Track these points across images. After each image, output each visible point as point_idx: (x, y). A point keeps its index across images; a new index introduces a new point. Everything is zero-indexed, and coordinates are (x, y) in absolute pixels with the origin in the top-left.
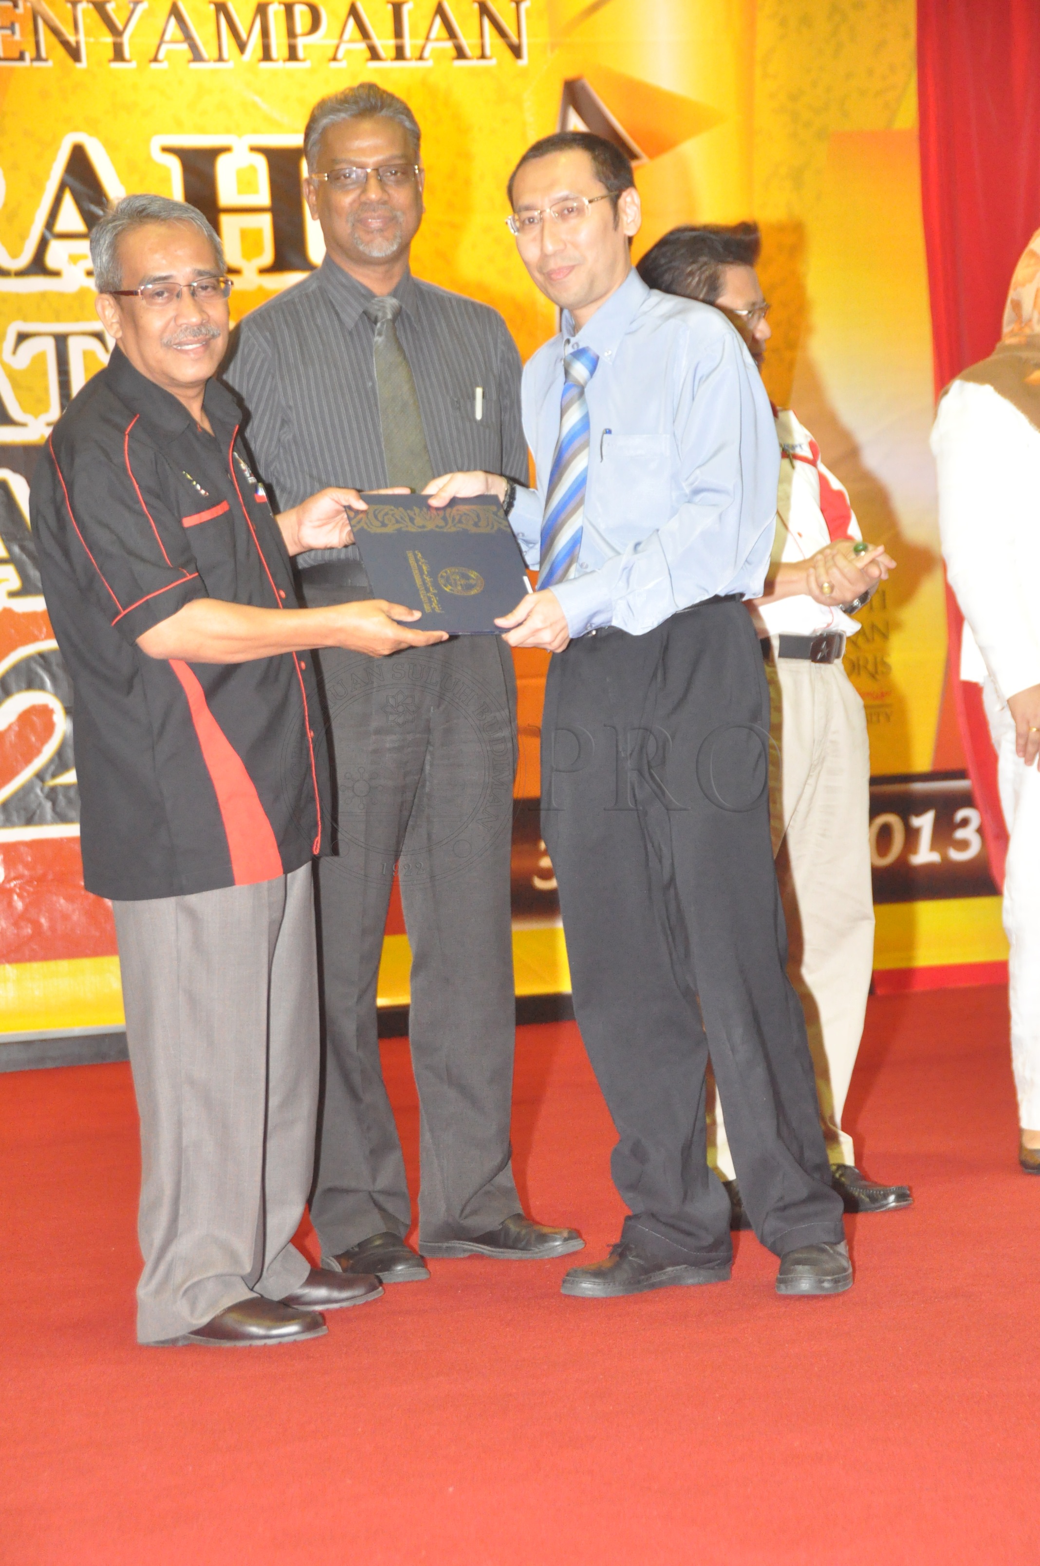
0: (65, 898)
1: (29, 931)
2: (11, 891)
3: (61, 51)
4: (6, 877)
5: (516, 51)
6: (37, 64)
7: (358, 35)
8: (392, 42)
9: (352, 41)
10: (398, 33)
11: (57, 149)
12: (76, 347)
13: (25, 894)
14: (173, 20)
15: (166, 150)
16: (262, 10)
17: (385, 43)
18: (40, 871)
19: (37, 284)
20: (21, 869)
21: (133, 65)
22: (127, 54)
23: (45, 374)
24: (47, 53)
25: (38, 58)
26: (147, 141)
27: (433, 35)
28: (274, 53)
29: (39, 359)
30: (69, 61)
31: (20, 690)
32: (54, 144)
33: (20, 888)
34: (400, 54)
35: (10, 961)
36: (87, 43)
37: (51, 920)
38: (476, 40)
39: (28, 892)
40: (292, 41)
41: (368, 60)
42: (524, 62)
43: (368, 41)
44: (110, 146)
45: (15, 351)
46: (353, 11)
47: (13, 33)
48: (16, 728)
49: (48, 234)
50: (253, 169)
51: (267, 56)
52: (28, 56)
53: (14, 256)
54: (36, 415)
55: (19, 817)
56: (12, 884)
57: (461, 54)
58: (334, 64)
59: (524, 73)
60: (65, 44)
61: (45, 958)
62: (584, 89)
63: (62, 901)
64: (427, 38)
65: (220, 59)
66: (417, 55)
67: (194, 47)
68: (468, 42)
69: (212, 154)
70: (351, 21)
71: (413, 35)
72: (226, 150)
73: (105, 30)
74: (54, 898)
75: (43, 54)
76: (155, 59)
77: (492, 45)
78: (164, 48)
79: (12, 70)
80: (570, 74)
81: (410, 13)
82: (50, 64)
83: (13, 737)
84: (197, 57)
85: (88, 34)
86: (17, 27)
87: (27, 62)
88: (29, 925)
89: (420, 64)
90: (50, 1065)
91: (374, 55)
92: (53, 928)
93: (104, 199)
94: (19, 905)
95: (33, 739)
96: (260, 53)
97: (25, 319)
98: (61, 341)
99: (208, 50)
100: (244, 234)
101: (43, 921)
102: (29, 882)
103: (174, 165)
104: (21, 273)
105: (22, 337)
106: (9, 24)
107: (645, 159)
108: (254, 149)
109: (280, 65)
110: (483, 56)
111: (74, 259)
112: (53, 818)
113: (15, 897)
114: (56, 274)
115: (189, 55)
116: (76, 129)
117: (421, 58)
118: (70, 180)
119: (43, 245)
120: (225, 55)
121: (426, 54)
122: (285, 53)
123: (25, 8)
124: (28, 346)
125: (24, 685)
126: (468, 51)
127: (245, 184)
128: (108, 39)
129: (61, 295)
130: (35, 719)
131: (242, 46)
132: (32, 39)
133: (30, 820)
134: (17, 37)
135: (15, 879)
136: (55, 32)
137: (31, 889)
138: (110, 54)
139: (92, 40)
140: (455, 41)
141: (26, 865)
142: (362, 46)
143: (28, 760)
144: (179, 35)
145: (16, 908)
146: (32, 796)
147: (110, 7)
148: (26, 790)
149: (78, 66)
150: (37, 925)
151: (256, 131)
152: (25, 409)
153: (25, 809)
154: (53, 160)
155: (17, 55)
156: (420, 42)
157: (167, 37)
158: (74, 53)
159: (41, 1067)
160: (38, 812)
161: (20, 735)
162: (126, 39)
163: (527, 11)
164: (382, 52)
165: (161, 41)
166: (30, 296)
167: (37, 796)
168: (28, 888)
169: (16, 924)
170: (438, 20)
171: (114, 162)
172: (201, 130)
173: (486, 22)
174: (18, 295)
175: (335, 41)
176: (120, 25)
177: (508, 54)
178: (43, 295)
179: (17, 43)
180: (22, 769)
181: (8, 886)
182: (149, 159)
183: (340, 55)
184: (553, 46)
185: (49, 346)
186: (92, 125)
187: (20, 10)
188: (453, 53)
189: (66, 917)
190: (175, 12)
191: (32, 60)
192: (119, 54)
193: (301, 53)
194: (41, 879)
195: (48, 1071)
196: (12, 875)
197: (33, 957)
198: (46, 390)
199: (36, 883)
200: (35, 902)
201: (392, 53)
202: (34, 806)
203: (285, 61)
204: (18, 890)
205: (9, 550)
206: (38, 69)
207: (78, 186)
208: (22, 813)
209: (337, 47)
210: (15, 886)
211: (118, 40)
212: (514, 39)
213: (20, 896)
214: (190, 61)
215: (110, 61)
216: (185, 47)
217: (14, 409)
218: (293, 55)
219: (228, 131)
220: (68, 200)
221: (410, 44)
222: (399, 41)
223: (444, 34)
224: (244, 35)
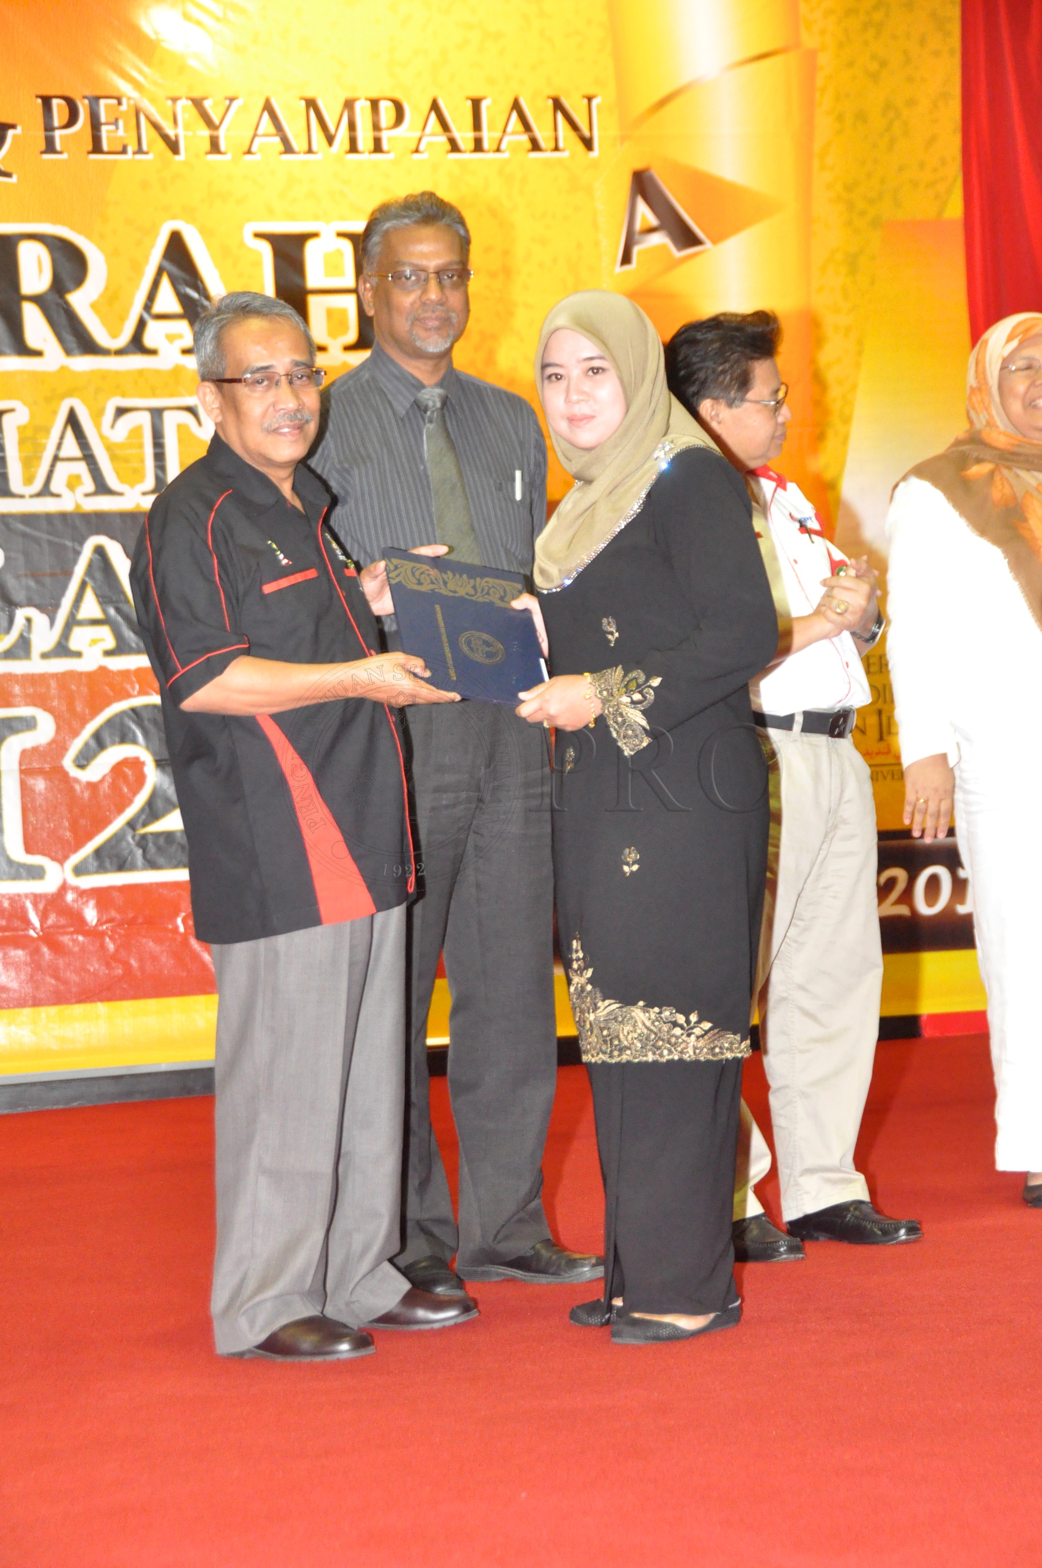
0: (153, 941)
1: (120, 971)
2: (103, 934)
3: (161, 145)
4: (98, 921)
5: (588, 144)
6: (139, 157)
7: (439, 128)
8: (471, 135)
9: (433, 134)
10: (477, 125)
11: (156, 236)
12: (171, 422)
13: (117, 936)
14: (266, 115)
15: (258, 235)
16: (349, 105)
17: (465, 137)
18: (131, 915)
19: (137, 361)
20: (113, 914)
21: (227, 158)
22: (223, 148)
23: (141, 446)
24: (148, 146)
25: (140, 151)
26: (241, 227)
27: (510, 129)
28: (361, 145)
29: (136, 432)
30: (169, 153)
31: (113, 743)
32: (152, 231)
33: (112, 931)
34: (478, 146)
35: (101, 1000)
36: (185, 137)
37: (141, 960)
38: (550, 133)
39: (119, 934)
40: (377, 134)
41: (448, 152)
42: (595, 154)
43: (448, 134)
44: (206, 233)
45: (113, 426)
46: (435, 107)
47: (117, 128)
48: (109, 779)
49: (146, 316)
50: (339, 253)
51: (353, 148)
52: (130, 150)
53: (114, 335)
54: (132, 486)
55: (111, 863)
56: (105, 927)
57: (535, 146)
58: (416, 156)
59: (595, 164)
60: (165, 138)
61: (135, 997)
62: (652, 180)
63: (151, 944)
64: (504, 131)
65: (310, 151)
66: (495, 147)
67: (285, 141)
68: (543, 134)
69: (301, 240)
70: (433, 115)
71: (491, 128)
72: (315, 235)
73: (202, 124)
74: (144, 941)
75: (145, 147)
76: (249, 152)
77: (565, 138)
78: (257, 140)
79: (115, 162)
80: (639, 165)
81: (488, 108)
82: (150, 157)
83: (107, 788)
84: (288, 149)
85: (187, 128)
86: (121, 123)
87: (129, 155)
88: (120, 966)
89: (498, 155)
90: (138, 1099)
91: (454, 147)
92: (142, 968)
93: (199, 283)
94: (111, 947)
95: (126, 790)
96: (347, 146)
97: (123, 395)
98: (157, 414)
99: (298, 142)
100: (330, 313)
101: (134, 963)
102: (120, 924)
103: (266, 250)
104: (119, 352)
105: (121, 412)
106: (113, 120)
107: (708, 245)
108: (340, 235)
109: (366, 157)
110: (556, 149)
111: (171, 338)
112: (144, 864)
113: (107, 939)
114: (153, 352)
115: (281, 148)
116: (174, 217)
117: (498, 150)
118: (167, 265)
119: (141, 325)
120: (315, 148)
121: (503, 146)
122: (371, 146)
123: (128, 104)
124: (126, 420)
125: (117, 740)
126: (543, 144)
127: (333, 268)
128: (205, 132)
129: (157, 372)
130: (127, 770)
131: (330, 139)
132: (134, 134)
133: (122, 866)
134: (121, 132)
135: (107, 922)
136: (156, 127)
137: (122, 932)
138: (207, 146)
139: (190, 133)
140: (531, 134)
141: (118, 910)
142: (443, 139)
143: (120, 810)
144: (272, 130)
145: (108, 950)
146: (124, 844)
147: (207, 104)
148: (118, 838)
149: (177, 157)
150: (127, 965)
151: (343, 218)
152: (122, 480)
153: (118, 856)
154: (152, 246)
155: (120, 149)
156: (498, 134)
157: (260, 131)
158: (173, 146)
159: (130, 1100)
160: (130, 858)
161: (114, 786)
162: (222, 133)
163: (598, 106)
164: (461, 144)
165: (255, 135)
166: (129, 373)
167: (129, 844)
168: (119, 930)
169: (108, 965)
170: (515, 115)
171: (208, 246)
172: (291, 217)
173: (560, 116)
174: (117, 373)
175: (418, 134)
176: (216, 120)
177: (580, 147)
178: (141, 372)
179: (121, 138)
180: (115, 818)
181: (100, 928)
182: (242, 244)
183: (422, 147)
184: (623, 139)
185: (145, 419)
186: (189, 214)
187: (124, 108)
188: (529, 145)
189: (154, 958)
190: (268, 107)
191: (134, 153)
192: (215, 147)
193: (385, 146)
194: (132, 922)
195: (135, 1105)
196: (104, 918)
197: (124, 996)
198: (142, 461)
199: (126, 926)
200: (125, 945)
201: (471, 145)
202: (126, 853)
203: (370, 153)
204: (110, 933)
205: (105, 611)
206: (140, 161)
207: (175, 270)
208: (115, 859)
209: (420, 140)
210: (107, 928)
211: (215, 133)
212: (586, 133)
213: (110, 937)
214: (281, 153)
215: (207, 153)
216: (277, 140)
217: (112, 480)
218: (378, 147)
219: (316, 218)
220: (165, 284)
221: (488, 137)
222: (478, 134)
223: (520, 127)
224: (332, 129)
